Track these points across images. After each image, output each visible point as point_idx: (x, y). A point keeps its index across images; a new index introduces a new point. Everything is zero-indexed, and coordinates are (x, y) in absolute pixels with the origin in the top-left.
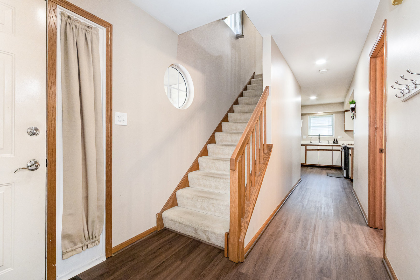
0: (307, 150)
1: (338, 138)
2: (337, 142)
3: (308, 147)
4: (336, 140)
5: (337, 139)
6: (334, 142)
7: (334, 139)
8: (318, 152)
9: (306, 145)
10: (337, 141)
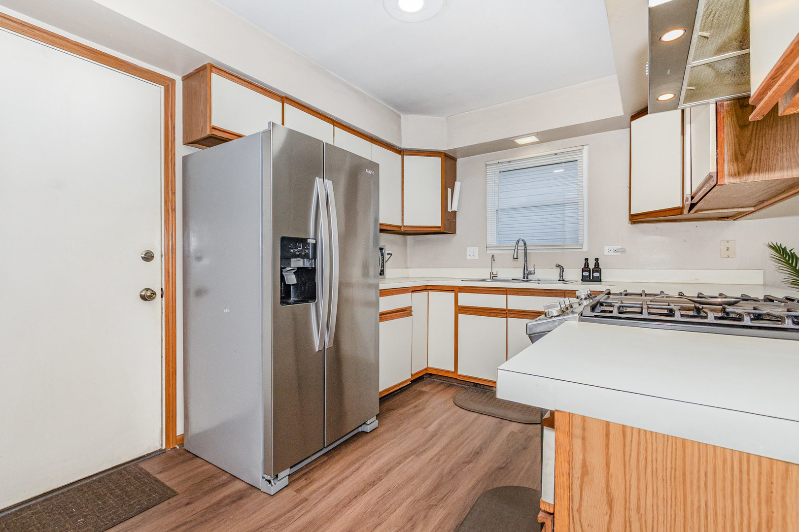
0: (461, 310)
1: (606, 253)
2: (596, 274)
3: (466, 299)
4: (592, 266)
5: (597, 260)
6: (586, 274)
7: (587, 260)
8: (500, 321)
9: (455, 290)
10: (597, 268)
